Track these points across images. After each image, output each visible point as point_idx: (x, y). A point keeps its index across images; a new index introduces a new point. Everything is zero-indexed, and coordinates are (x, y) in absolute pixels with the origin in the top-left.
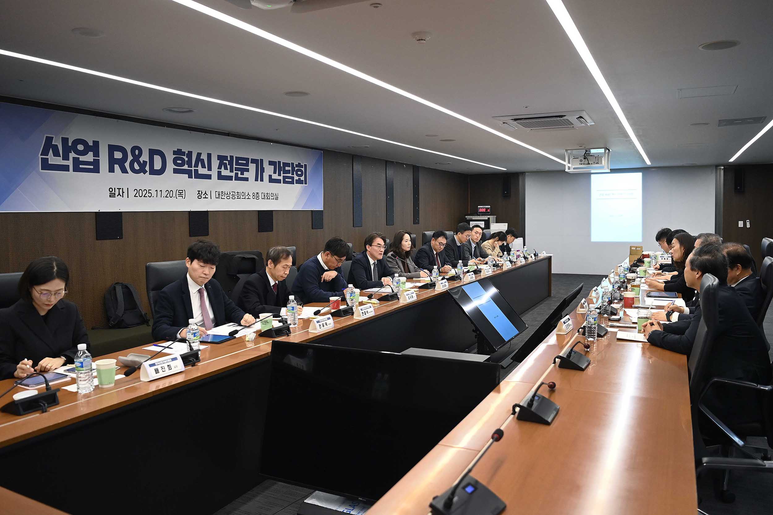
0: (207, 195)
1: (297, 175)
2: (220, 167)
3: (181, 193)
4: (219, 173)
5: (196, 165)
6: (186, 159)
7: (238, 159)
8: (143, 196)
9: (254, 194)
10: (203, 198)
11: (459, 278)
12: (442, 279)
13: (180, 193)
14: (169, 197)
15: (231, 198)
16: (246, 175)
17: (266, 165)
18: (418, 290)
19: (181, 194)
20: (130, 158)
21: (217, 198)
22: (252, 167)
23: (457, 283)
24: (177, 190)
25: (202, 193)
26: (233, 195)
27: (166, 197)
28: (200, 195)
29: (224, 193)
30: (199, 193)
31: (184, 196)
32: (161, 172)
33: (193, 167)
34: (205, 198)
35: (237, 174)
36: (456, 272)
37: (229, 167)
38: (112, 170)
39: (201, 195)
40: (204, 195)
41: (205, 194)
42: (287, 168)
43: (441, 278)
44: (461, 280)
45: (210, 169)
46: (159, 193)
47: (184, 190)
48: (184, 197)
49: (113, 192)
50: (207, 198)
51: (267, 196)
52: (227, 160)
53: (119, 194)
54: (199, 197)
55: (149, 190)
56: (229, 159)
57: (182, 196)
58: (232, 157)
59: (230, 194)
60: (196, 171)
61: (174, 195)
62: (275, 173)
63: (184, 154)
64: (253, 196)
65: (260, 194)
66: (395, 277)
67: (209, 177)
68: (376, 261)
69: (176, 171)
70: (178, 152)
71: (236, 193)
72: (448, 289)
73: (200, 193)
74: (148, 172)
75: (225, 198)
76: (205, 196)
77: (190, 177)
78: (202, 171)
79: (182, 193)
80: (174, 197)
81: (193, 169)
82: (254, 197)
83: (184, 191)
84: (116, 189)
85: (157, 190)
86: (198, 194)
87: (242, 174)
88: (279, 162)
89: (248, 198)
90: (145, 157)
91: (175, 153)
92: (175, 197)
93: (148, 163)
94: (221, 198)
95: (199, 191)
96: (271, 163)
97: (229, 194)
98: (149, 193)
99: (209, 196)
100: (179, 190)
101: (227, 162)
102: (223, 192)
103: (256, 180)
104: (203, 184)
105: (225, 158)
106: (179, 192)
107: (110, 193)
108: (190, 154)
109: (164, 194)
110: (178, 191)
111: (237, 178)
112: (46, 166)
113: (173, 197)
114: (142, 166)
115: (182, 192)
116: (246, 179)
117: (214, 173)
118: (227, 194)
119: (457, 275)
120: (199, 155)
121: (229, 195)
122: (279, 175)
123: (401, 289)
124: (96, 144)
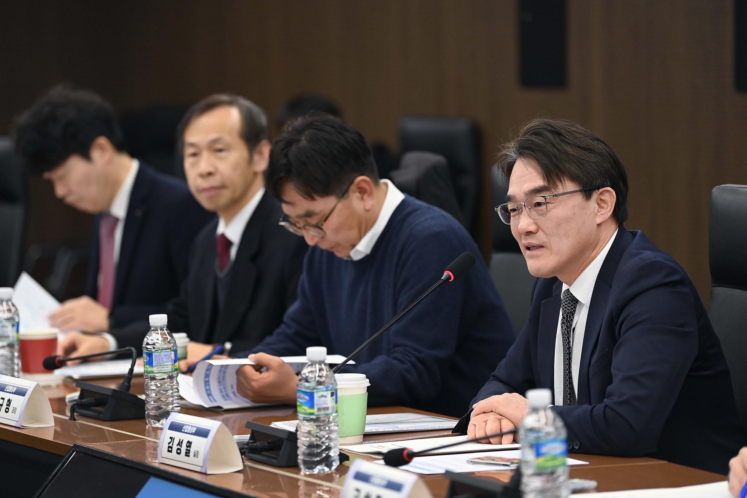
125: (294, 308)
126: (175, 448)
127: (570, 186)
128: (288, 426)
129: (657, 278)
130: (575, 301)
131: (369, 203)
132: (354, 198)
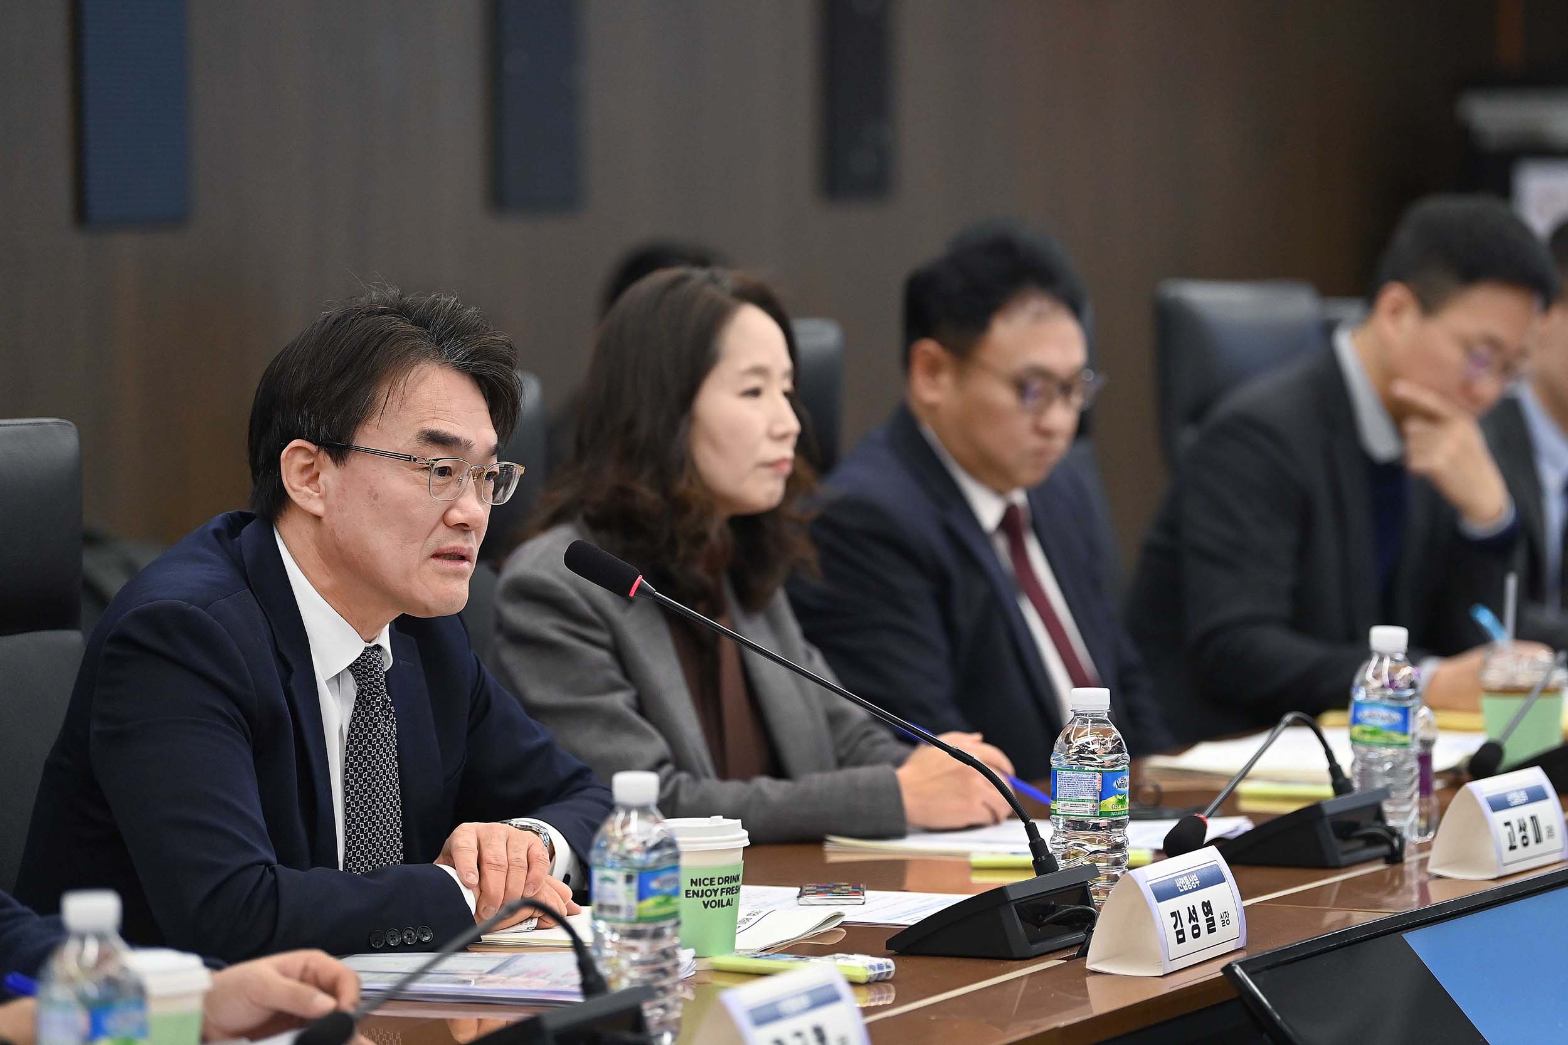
11: (1373, 840)
12: (1174, 846)
18: (888, 964)
23: (1349, 894)
36: (1335, 770)
43: (1158, 831)
44: (1395, 857)
66: (609, 807)
68: (384, 640)
72: (1241, 956)
119: (1347, 802)
123: (685, 956)
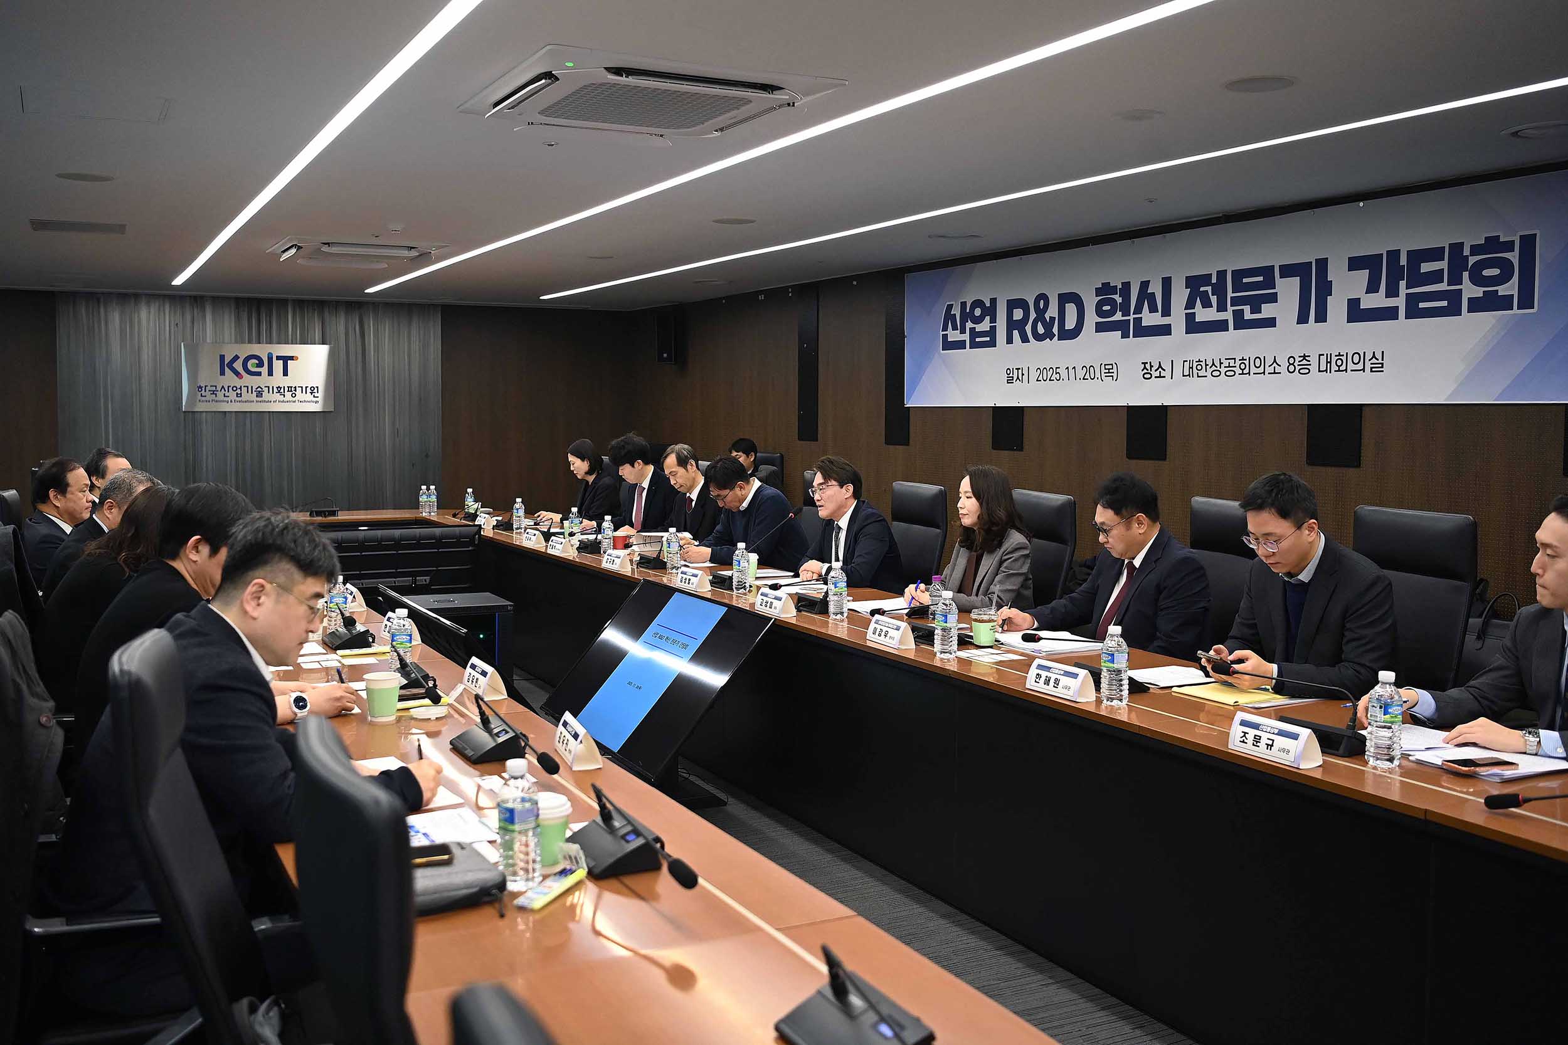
0: (1164, 370)
1: (1477, 280)
2: (1190, 304)
3: (1109, 370)
4: (1190, 318)
5: (1139, 310)
6: (1119, 300)
7: (1238, 275)
8: (1048, 379)
9: (1291, 361)
10: (1156, 377)
13: (1107, 371)
14: (1089, 378)
15: (1223, 374)
16: (1267, 310)
17: (1337, 273)
19: (1111, 371)
20: (1033, 315)
21: (1187, 376)
22: (1288, 289)
24: (1101, 364)
25: (1151, 366)
26: (1229, 367)
27: (1084, 379)
28: (1147, 370)
29: (1203, 364)
30: (1145, 368)
31: (1115, 375)
32: (1074, 334)
33: (1132, 313)
34: (1160, 377)
35: (1238, 315)
37: (1214, 299)
38: (1010, 340)
39: (1151, 370)
40: (1156, 371)
41: (1160, 369)
42: (1426, 267)
45: (1166, 312)
46: (1072, 372)
47: (1115, 363)
48: (1115, 378)
49: (1011, 375)
50: (1164, 377)
51: (1339, 362)
52: (1209, 283)
53: (1018, 378)
54: (1147, 375)
55: (1056, 368)
56: (1214, 280)
57: (1112, 376)
58: (1222, 274)
59: (1221, 363)
60: (1138, 321)
61: (1098, 375)
62: (1372, 288)
63: (1114, 290)
64: (1290, 364)
65: (1314, 360)
67: (1165, 330)
69: (1100, 328)
70: (1105, 289)
71: (1237, 360)
73: (1148, 366)
74: (1056, 337)
75: (1208, 374)
76: (1160, 372)
77: (1125, 335)
78: (1150, 319)
79: (1112, 369)
80: (1098, 378)
81: (1131, 317)
82: (1291, 368)
83: (1115, 366)
84: (1014, 369)
85: (1068, 368)
86: (1142, 370)
87: (1256, 310)
88: (1394, 255)
89: (1275, 373)
90: (1052, 312)
91: (1098, 292)
92: (1100, 378)
93: (1057, 319)
94: (1198, 376)
95: (1145, 363)
96: (1355, 264)
97: (1217, 363)
98: (1056, 374)
99: (1167, 374)
100: (1105, 365)
101: (1209, 289)
102: (1202, 361)
103: (1303, 319)
104: (1152, 348)
105: (1205, 279)
106: (1105, 369)
107: (1008, 377)
108: (1126, 287)
109: (1081, 373)
110: (1103, 366)
111: (1241, 323)
112: (948, 345)
113: (1096, 378)
114: (1048, 326)
115: (1111, 367)
116: (1271, 323)
117: (1177, 319)
118: (1213, 364)
120: (1145, 285)
121: (1218, 366)
122: (1392, 292)
124: (993, 301)
125: (718, 527)
126: (683, 581)
127: (834, 483)
128: (728, 573)
129: (873, 520)
130: (840, 528)
131: (743, 492)
132: (737, 489)
